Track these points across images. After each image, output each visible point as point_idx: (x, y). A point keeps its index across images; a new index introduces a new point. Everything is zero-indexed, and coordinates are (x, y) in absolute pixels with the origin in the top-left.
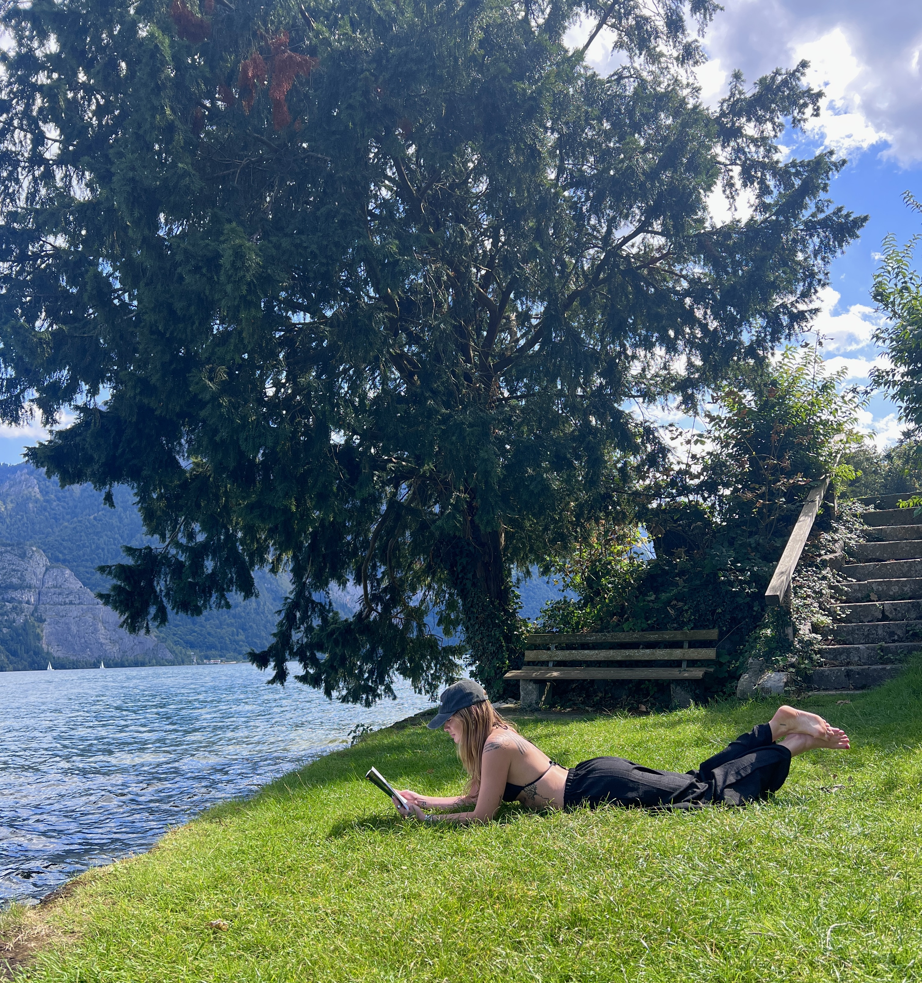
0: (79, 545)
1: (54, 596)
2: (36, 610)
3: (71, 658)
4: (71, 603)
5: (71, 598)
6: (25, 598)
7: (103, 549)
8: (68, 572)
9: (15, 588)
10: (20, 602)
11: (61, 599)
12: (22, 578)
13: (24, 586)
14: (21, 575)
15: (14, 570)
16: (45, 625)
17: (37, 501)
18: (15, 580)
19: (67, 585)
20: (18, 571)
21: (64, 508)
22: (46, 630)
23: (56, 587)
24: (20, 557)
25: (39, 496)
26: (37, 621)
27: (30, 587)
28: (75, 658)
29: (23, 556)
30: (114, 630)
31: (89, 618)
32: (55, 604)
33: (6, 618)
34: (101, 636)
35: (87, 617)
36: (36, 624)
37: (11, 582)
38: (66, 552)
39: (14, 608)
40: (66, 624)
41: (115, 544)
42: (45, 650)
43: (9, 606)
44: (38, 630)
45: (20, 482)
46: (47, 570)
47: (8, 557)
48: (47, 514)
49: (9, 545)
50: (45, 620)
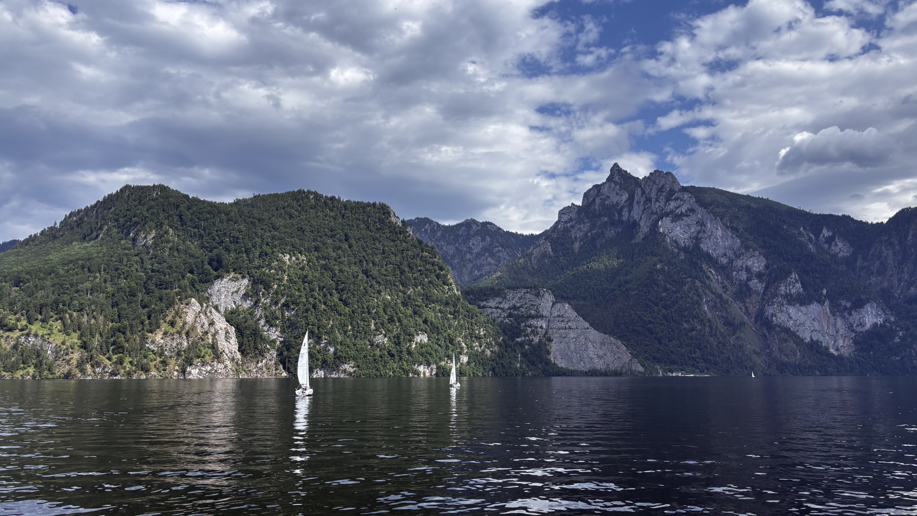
0: (577, 287)
1: (558, 323)
2: (546, 333)
3: (570, 368)
4: (570, 328)
5: (570, 324)
6: (539, 324)
7: (593, 289)
8: (567, 305)
9: (533, 317)
10: (536, 327)
11: (563, 325)
12: (537, 310)
13: (539, 316)
14: (537, 308)
15: (532, 305)
16: (553, 344)
17: (550, 257)
18: (533, 312)
19: (567, 315)
20: (535, 305)
21: (567, 260)
22: (554, 347)
23: (559, 316)
24: (536, 295)
25: (551, 253)
26: (547, 341)
27: (542, 317)
28: (573, 369)
29: (538, 295)
30: (600, 348)
31: (582, 339)
32: (559, 329)
33: (527, 338)
34: (591, 352)
35: (581, 338)
36: (547, 343)
37: (530, 313)
38: (568, 291)
39: (532, 332)
40: (567, 343)
41: (601, 285)
42: (553, 362)
43: (529, 330)
44: (548, 347)
45: (540, 246)
46: (553, 304)
47: (528, 296)
48: (556, 265)
49: (529, 288)
50: (552, 340)
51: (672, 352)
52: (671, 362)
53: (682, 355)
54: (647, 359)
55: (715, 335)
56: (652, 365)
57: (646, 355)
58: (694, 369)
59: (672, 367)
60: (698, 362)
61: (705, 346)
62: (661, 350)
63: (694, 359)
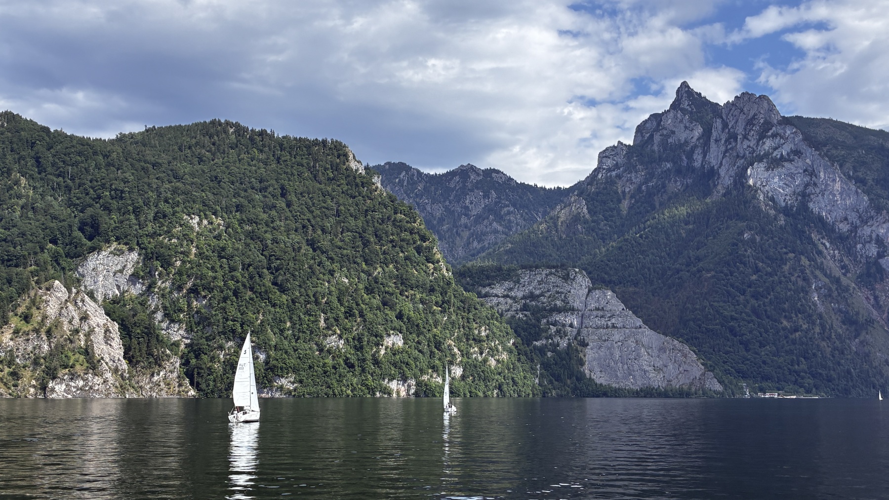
0: (624, 266)
1: (596, 319)
2: (579, 333)
3: (614, 385)
4: (614, 327)
5: (613, 321)
6: (568, 321)
7: (649, 269)
8: (610, 293)
9: (559, 310)
10: (564, 325)
11: (603, 322)
12: (565, 300)
13: (568, 309)
14: (565, 296)
15: (558, 292)
16: (588, 350)
17: (586, 222)
18: (559, 303)
19: (609, 307)
20: (562, 293)
21: (610, 227)
22: (589, 354)
23: (597, 309)
24: (563, 278)
25: (587, 216)
26: (580, 345)
27: (573, 310)
28: (617, 387)
29: (566, 278)
30: (658, 356)
31: (631, 343)
32: (598, 328)
33: (550, 341)
34: (644, 362)
35: (629, 342)
36: (579, 348)
37: (555, 305)
38: (611, 272)
39: (558, 332)
40: (608, 348)
41: (661, 263)
42: (588, 376)
43: (553, 329)
44: (581, 355)
45: (570, 205)
46: (589, 291)
47: (552, 279)
48: (594, 234)
49: (554, 267)
50: (587, 345)
51: (764, 362)
52: (762, 378)
53: (779, 367)
54: (728, 373)
55: (829, 338)
56: (734, 381)
57: (726, 367)
58: (796, 387)
59: (764, 384)
60: (803, 378)
61: (814, 354)
62: (748, 360)
63: (797, 373)
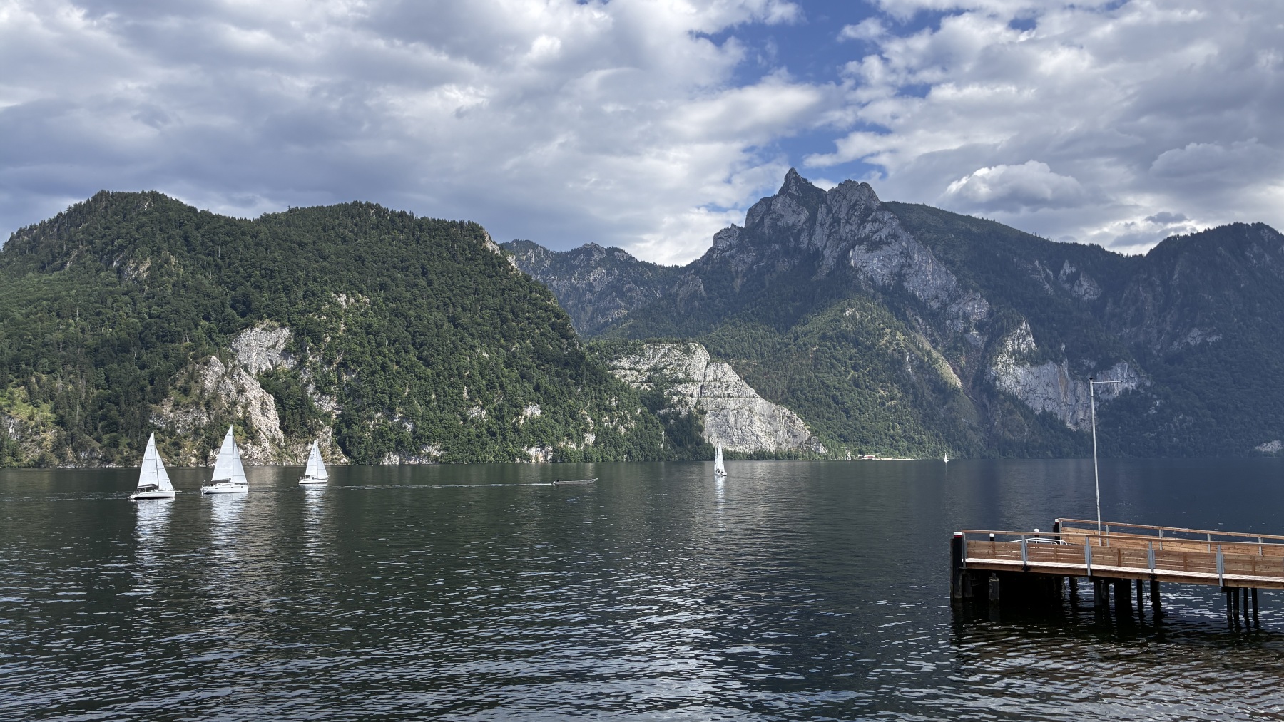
0: (738, 340)
1: (714, 390)
2: (698, 402)
3: (730, 449)
4: (730, 396)
5: (729, 391)
6: (689, 391)
7: (760, 343)
8: (726, 365)
9: (680, 382)
10: (685, 395)
11: (720, 392)
12: (686, 372)
13: (689, 381)
14: (686, 369)
15: (679, 365)
16: (707, 418)
17: (702, 299)
18: (681, 375)
19: (726, 378)
20: (683, 366)
21: (724, 303)
22: (708, 420)
23: (715, 380)
24: (684, 352)
25: (704, 294)
26: (700, 413)
27: (693, 381)
28: (733, 450)
29: (687, 352)
30: (769, 423)
32: (714, 397)
33: (673, 410)
34: (757, 428)
35: (744, 410)
36: (699, 416)
37: (677, 376)
38: (726, 346)
39: (680, 401)
40: (725, 416)
41: (771, 337)
42: (707, 441)
43: (675, 399)
44: (700, 422)
45: (688, 283)
46: (708, 364)
47: (675, 352)
48: (710, 310)
49: (675, 342)
50: (706, 413)
51: (863, 428)
52: (862, 442)
53: (877, 432)
54: (831, 437)
55: (921, 405)
56: (837, 445)
57: (830, 432)
58: (892, 450)
59: (863, 447)
60: (897, 442)
61: (907, 420)
62: (848, 425)
63: (893, 437)
